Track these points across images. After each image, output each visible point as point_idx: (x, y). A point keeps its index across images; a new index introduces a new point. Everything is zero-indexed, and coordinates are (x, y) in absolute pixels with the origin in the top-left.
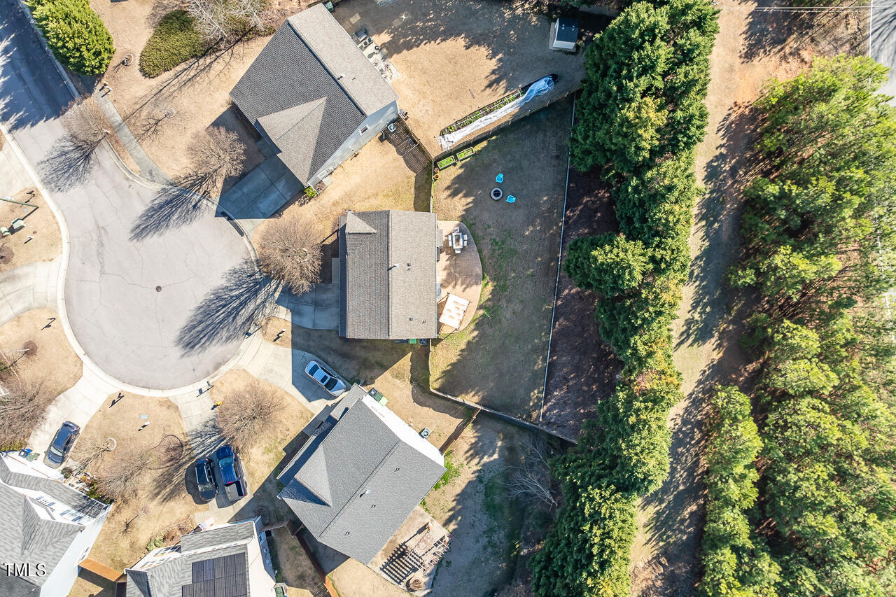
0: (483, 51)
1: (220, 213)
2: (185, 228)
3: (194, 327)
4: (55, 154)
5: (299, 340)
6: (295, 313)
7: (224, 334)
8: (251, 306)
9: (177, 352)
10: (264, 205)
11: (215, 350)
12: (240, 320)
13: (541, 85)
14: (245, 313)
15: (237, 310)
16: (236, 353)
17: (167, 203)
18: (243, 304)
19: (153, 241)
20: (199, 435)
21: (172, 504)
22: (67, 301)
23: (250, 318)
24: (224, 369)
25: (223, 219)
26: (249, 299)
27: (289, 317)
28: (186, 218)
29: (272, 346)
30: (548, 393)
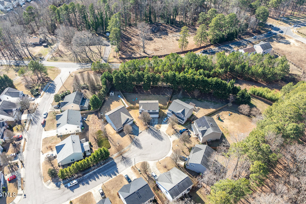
0: (113, 103)
1: (138, 135)
2: (140, 141)
3: (159, 139)
4: (124, 164)
5: (160, 123)
6: (155, 124)
7: (160, 134)
8: (154, 130)
9: (163, 141)
10: (136, 129)
11: (163, 135)
12: (157, 132)
13: (119, 96)
14: (156, 131)
15: (155, 132)
16: (163, 132)
17: (135, 144)
18: (154, 131)
19: (142, 145)
20: (178, 137)
21: (192, 141)
22: (155, 160)
23: (157, 131)
24: (166, 134)
25: (139, 135)
26: (153, 131)
27: (156, 125)
28: (139, 141)
29: (161, 127)
30: (166, 95)
